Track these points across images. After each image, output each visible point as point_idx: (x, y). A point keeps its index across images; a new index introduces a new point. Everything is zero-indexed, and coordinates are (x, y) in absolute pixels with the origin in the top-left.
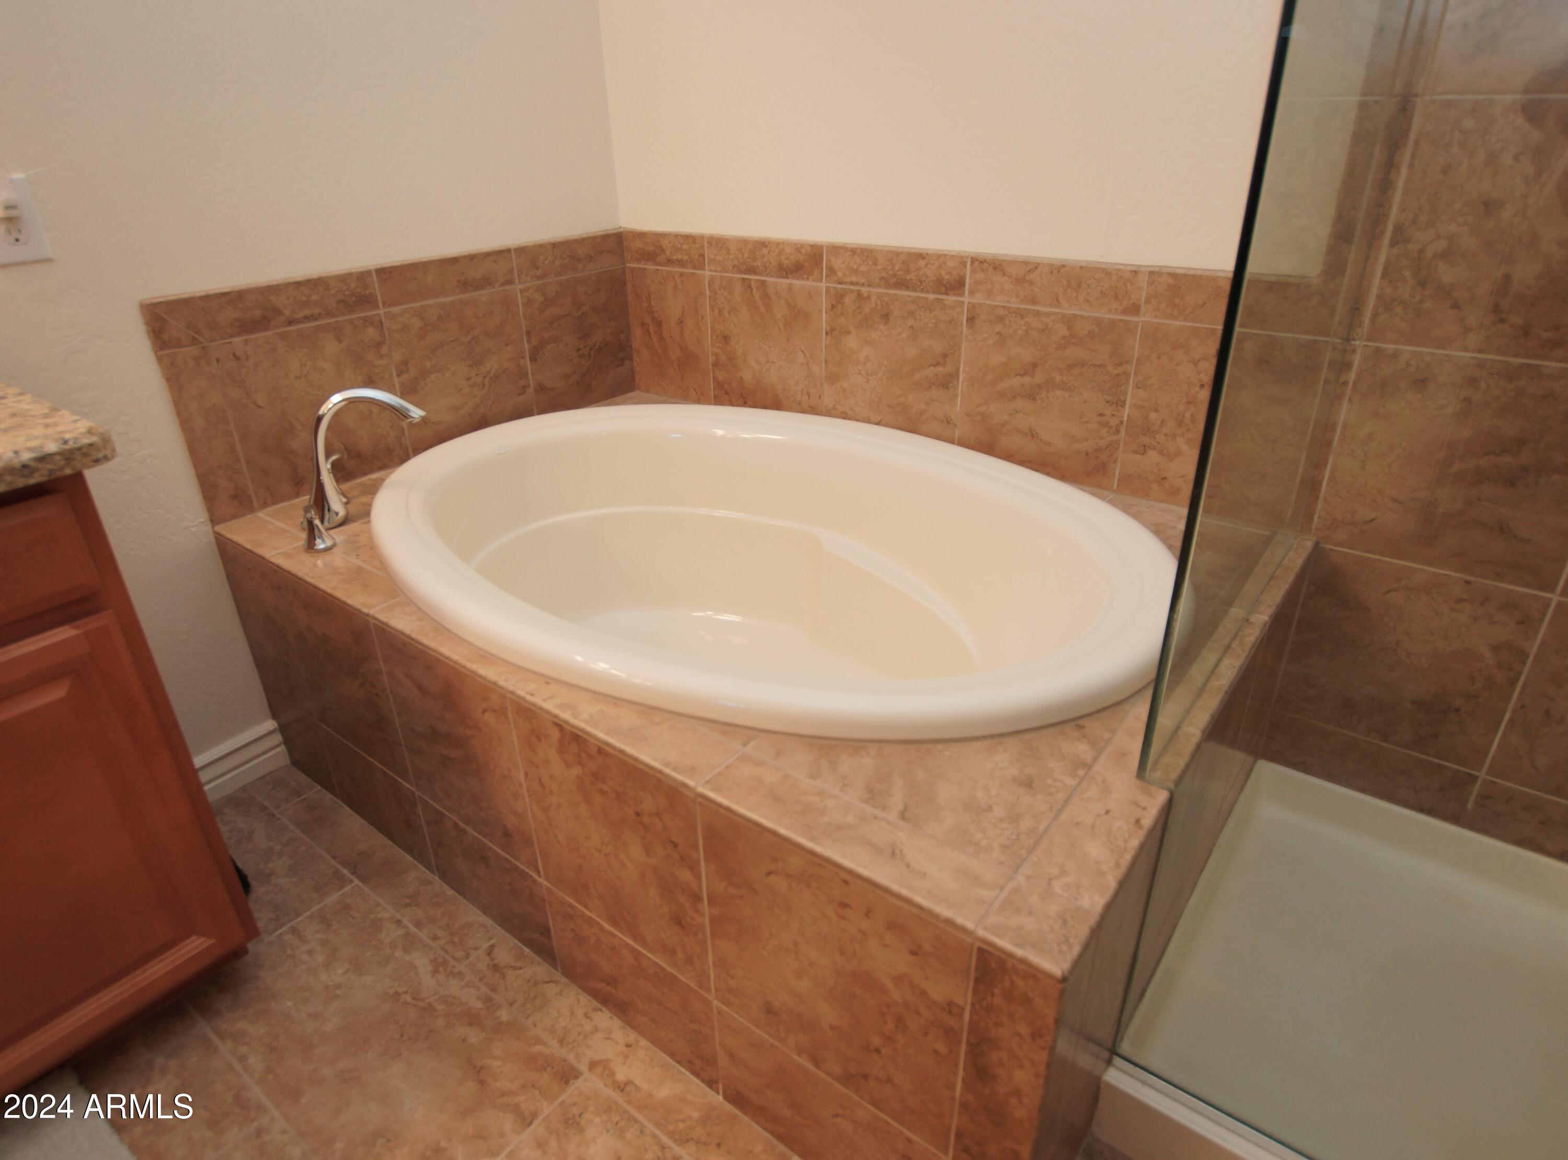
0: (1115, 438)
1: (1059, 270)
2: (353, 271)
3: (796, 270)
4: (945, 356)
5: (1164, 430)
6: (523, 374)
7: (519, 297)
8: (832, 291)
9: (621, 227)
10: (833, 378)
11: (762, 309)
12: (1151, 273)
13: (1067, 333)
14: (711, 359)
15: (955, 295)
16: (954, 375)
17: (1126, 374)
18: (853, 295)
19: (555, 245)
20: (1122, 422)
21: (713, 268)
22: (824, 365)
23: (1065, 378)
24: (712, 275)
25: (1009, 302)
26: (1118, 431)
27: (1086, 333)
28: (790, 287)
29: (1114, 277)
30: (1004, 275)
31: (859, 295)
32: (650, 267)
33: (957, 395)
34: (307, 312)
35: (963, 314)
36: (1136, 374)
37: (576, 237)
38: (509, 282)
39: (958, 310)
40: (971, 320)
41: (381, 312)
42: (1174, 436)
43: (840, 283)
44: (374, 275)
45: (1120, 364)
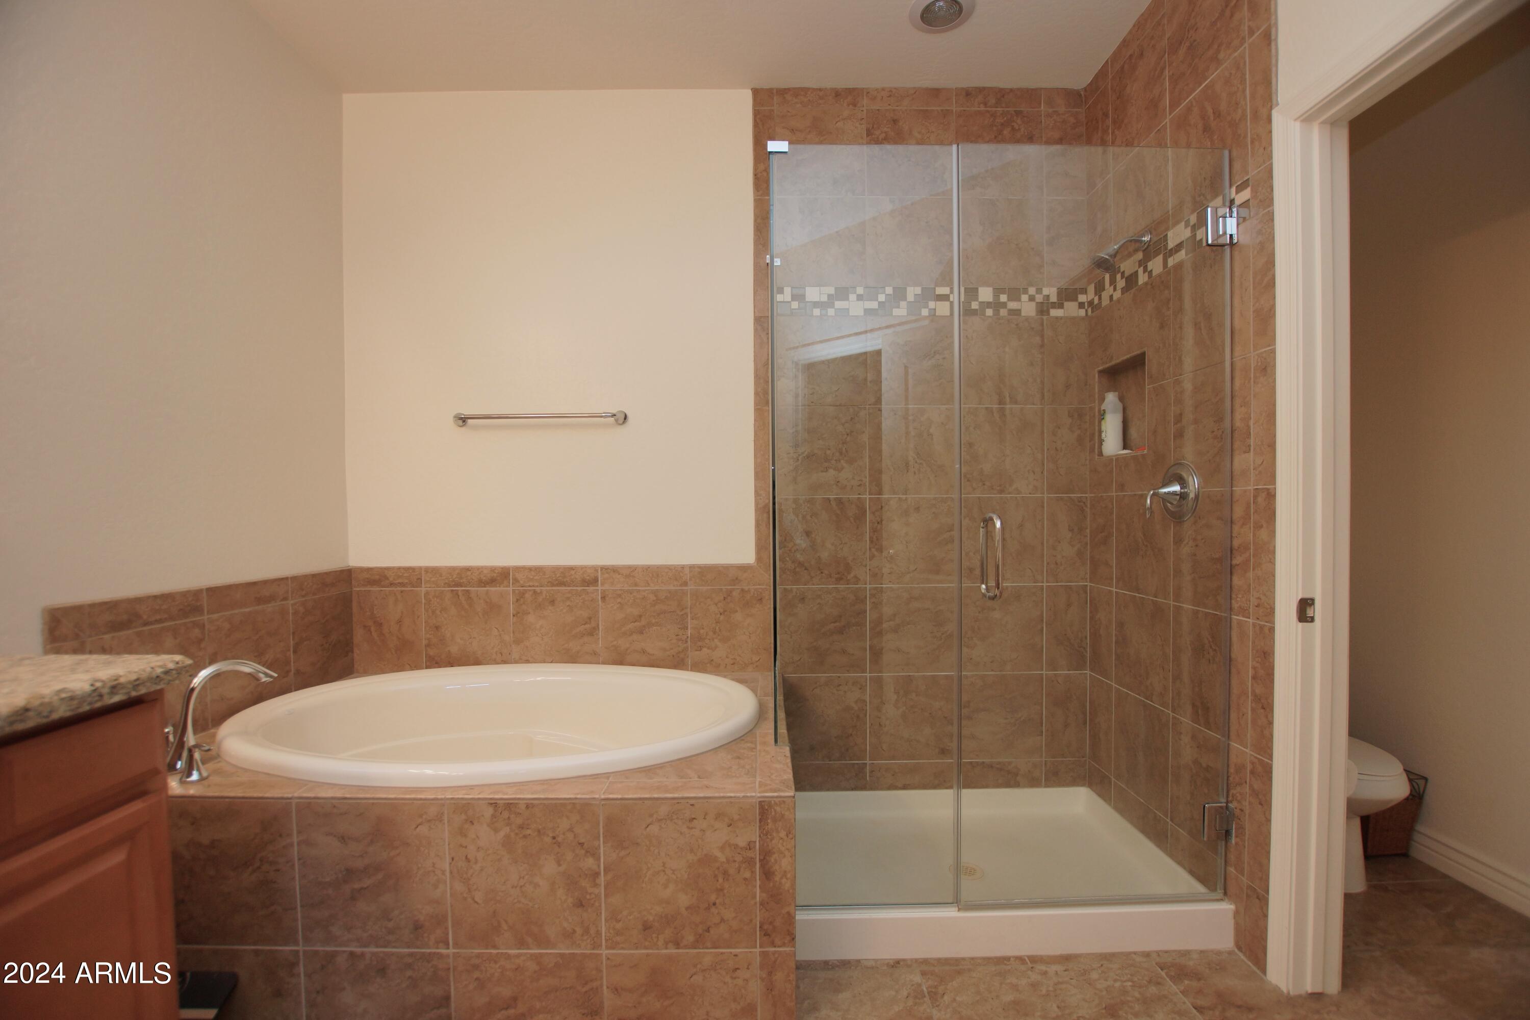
0: (685, 645)
1: (647, 569)
2: (191, 589)
3: (492, 582)
4: (590, 618)
5: (708, 637)
6: (288, 663)
7: (291, 608)
8: (517, 592)
9: (349, 566)
10: (518, 642)
11: (467, 607)
12: (690, 567)
13: (655, 598)
14: (424, 642)
15: (594, 586)
16: (596, 628)
17: (686, 614)
18: (531, 593)
19: (314, 576)
20: (688, 637)
21: (429, 586)
22: (512, 635)
23: (657, 620)
24: (427, 590)
25: (623, 587)
26: (687, 642)
27: (664, 597)
28: (487, 592)
29: (674, 571)
30: (619, 574)
31: (535, 592)
32: (375, 589)
33: (599, 638)
34: (158, 617)
35: (598, 595)
36: (691, 613)
37: (325, 571)
38: (285, 599)
39: (596, 594)
40: (603, 598)
41: (205, 617)
42: (713, 639)
43: (522, 587)
44: (205, 593)
45: (683, 609)
